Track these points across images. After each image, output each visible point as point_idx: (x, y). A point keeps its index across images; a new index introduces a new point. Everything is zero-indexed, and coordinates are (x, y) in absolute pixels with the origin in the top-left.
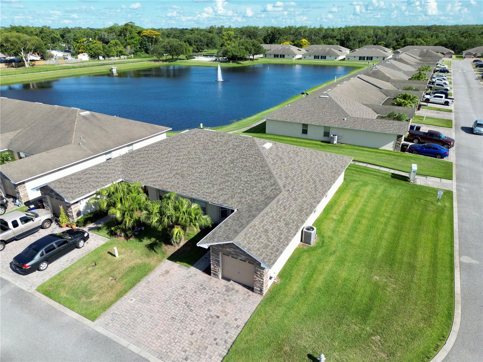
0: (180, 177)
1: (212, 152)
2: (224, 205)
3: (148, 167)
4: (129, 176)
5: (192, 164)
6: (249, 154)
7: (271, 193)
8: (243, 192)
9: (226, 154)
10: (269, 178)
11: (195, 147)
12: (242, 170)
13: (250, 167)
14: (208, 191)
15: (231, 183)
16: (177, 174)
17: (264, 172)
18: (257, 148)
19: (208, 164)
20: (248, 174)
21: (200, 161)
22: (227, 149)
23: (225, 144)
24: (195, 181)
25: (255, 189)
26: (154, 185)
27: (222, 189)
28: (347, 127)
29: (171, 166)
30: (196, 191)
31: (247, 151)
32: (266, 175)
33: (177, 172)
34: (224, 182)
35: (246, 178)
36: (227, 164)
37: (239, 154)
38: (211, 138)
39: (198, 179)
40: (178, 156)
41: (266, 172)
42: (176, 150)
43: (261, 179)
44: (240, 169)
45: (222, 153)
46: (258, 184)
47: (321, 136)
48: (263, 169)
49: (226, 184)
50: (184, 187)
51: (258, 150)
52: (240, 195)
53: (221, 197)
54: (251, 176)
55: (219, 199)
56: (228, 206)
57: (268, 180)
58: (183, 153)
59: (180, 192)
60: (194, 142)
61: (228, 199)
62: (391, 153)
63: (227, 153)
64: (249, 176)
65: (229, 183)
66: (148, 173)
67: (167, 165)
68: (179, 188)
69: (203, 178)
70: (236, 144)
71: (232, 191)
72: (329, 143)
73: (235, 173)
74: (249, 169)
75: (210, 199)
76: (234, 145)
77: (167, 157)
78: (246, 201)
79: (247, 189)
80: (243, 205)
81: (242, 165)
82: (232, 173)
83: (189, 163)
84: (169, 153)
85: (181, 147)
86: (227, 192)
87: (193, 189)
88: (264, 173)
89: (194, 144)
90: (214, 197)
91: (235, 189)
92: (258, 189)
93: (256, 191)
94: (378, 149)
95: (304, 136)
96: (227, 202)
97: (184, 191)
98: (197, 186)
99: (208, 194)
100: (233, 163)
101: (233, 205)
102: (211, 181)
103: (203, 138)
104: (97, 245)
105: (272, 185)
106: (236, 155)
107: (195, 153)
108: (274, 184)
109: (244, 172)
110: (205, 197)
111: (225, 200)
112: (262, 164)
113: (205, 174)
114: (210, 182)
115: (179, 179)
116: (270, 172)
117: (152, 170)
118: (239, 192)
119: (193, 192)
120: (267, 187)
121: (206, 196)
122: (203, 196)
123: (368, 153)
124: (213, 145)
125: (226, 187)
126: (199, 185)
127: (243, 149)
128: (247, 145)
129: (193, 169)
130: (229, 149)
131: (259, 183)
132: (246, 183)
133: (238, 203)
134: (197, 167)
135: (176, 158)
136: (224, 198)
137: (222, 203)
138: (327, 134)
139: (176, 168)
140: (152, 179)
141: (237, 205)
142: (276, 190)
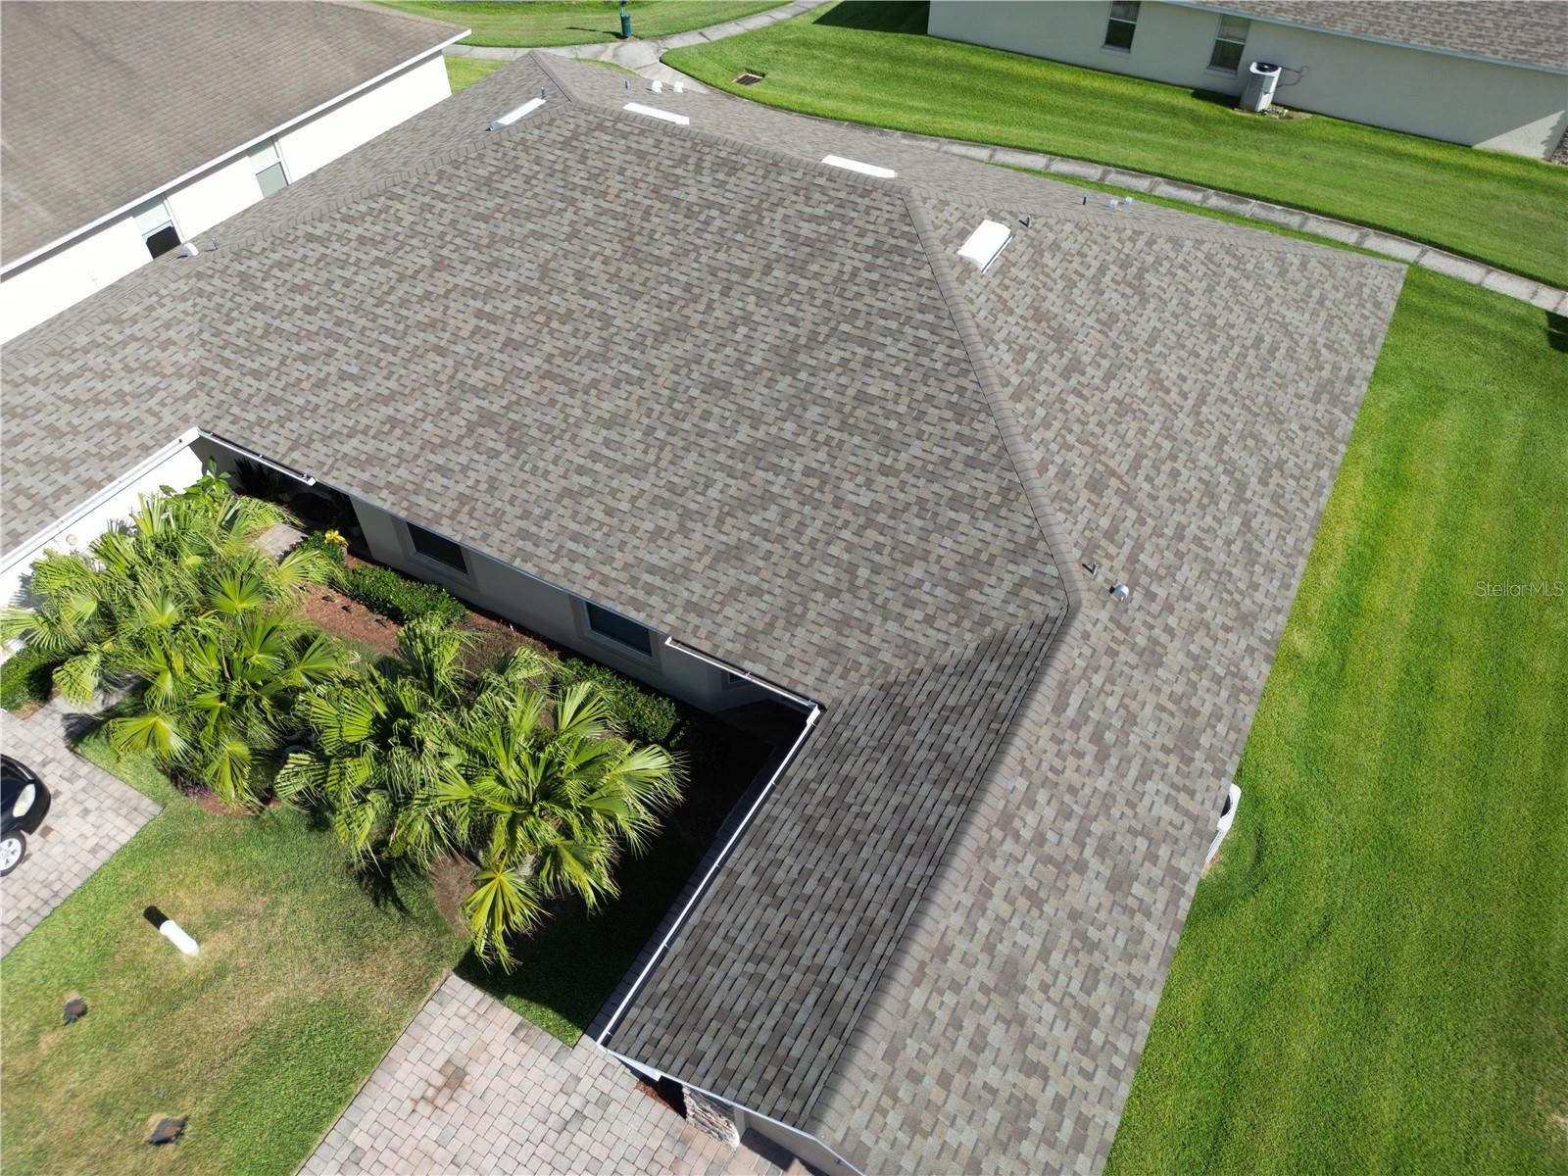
0: (501, 446)
1: (670, 281)
2: (747, 665)
3: (330, 354)
4: (235, 410)
5: (564, 354)
6: (883, 314)
7: (1011, 608)
8: (853, 589)
9: (752, 299)
10: (996, 499)
11: (574, 234)
12: (843, 426)
13: (890, 405)
14: (654, 559)
15: (786, 514)
16: (487, 418)
17: (970, 451)
18: (925, 274)
19: (650, 367)
20: (876, 458)
21: (607, 343)
22: (758, 267)
23: (745, 225)
24: (586, 481)
25: (917, 571)
26: (368, 487)
27: (733, 554)
28: (1338, 28)
29: (450, 362)
30: (591, 553)
31: (873, 286)
32: (981, 475)
33: (485, 404)
34: (743, 505)
35: (869, 484)
36: (758, 371)
37: (827, 304)
38: (666, 176)
39: (598, 467)
40: (489, 294)
41: (983, 456)
42: (477, 247)
43: (956, 502)
44: (834, 422)
45: (726, 292)
46: (935, 537)
47: (1197, 67)
48: (966, 431)
49: (755, 519)
50: (526, 515)
51: (933, 283)
52: (834, 602)
53: (729, 611)
54: (896, 474)
55: (720, 619)
56: (772, 677)
57: (993, 509)
58: (512, 275)
59: (507, 548)
60: (573, 202)
61: (771, 625)
62: (1535, 174)
63: (758, 293)
64: (886, 471)
65: (773, 513)
66: (330, 395)
67: (432, 355)
68: (498, 517)
69: (628, 461)
70: (806, 230)
71: (792, 575)
72: (1231, 100)
73: (802, 440)
74: (881, 421)
75: (670, 618)
76: (793, 238)
77: (427, 295)
78: (871, 651)
79: (876, 570)
80: (853, 676)
81: (841, 390)
82: (791, 445)
83: (547, 348)
84: (440, 265)
85: (503, 230)
86: (764, 574)
87: (576, 537)
88: (971, 462)
89: (569, 215)
90: (690, 606)
91: (805, 560)
92: (935, 569)
93: (927, 587)
94: (1466, 147)
95: (1115, 58)
96: (764, 649)
97: (529, 547)
98: (598, 515)
99: (657, 581)
100: (794, 373)
101: (795, 674)
102: (671, 487)
103: (621, 171)
104: (94, 851)
105: (1017, 554)
106: (810, 314)
107: (580, 276)
108: (1031, 544)
109: (857, 440)
110: (641, 595)
111: (750, 635)
112: (961, 390)
113: (638, 435)
114: (666, 495)
115: (497, 454)
116: (1005, 458)
117: (352, 377)
118: (831, 581)
119: (574, 557)
120: (990, 563)
121: (650, 590)
122: (631, 592)
123: (1420, 172)
124: (674, 232)
125: (757, 540)
126: (609, 512)
127: (848, 269)
128: (869, 241)
129: (572, 393)
130: (767, 269)
131: (939, 529)
132: (870, 523)
133: (822, 662)
134: (594, 384)
135: (478, 304)
136: (744, 618)
137: (737, 648)
138: (1227, 56)
139: (477, 377)
140: (354, 442)
141: (817, 672)
142: (1041, 588)
